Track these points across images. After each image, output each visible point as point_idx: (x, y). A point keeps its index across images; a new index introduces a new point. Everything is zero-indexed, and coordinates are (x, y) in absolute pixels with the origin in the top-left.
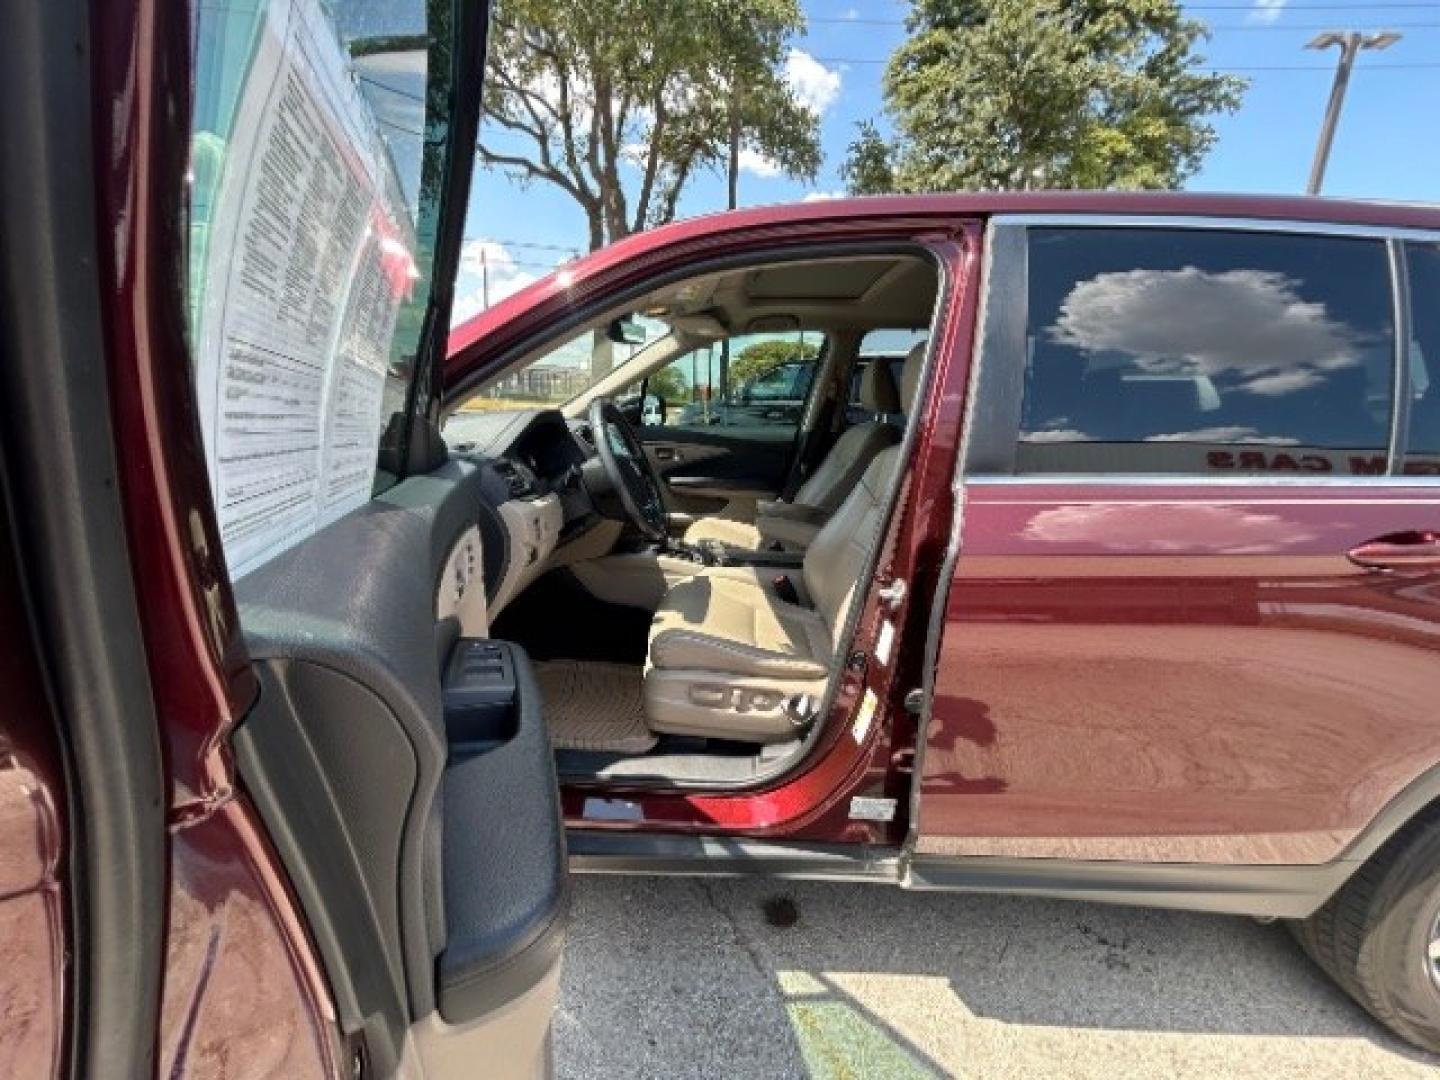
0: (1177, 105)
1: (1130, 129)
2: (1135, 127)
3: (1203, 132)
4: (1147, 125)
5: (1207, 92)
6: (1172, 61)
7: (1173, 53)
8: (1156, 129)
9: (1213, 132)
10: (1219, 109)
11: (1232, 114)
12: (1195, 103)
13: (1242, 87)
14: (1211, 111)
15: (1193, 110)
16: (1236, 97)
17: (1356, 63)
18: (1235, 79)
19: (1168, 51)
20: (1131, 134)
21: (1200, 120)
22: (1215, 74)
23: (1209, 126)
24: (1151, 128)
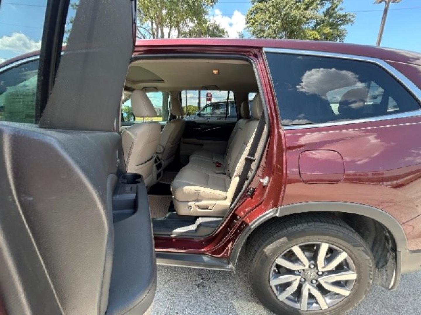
0: (336, 22)
1: (319, 31)
2: (321, 30)
3: (343, 31)
4: (325, 29)
5: (344, 19)
6: (333, 9)
7: (334, 7)
8: (327, 30)
9: (346, 31)
10: (347, 23)
11: (352, 25)
12: (341, 22)
13: (354, 17)
14: (346, 24)
15: (341, 24)
16: (352, 20)
17: (390, 8)
18: (352, 14)
19: (332, 6)
20: (320, 32)
21: (342, 27)
22: (346, 13)
23: (345, 29)
24: (326, 30)
